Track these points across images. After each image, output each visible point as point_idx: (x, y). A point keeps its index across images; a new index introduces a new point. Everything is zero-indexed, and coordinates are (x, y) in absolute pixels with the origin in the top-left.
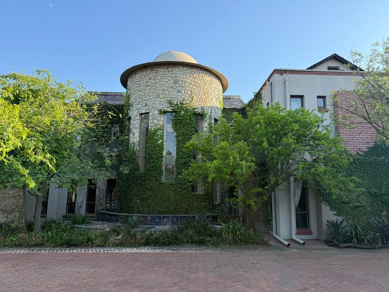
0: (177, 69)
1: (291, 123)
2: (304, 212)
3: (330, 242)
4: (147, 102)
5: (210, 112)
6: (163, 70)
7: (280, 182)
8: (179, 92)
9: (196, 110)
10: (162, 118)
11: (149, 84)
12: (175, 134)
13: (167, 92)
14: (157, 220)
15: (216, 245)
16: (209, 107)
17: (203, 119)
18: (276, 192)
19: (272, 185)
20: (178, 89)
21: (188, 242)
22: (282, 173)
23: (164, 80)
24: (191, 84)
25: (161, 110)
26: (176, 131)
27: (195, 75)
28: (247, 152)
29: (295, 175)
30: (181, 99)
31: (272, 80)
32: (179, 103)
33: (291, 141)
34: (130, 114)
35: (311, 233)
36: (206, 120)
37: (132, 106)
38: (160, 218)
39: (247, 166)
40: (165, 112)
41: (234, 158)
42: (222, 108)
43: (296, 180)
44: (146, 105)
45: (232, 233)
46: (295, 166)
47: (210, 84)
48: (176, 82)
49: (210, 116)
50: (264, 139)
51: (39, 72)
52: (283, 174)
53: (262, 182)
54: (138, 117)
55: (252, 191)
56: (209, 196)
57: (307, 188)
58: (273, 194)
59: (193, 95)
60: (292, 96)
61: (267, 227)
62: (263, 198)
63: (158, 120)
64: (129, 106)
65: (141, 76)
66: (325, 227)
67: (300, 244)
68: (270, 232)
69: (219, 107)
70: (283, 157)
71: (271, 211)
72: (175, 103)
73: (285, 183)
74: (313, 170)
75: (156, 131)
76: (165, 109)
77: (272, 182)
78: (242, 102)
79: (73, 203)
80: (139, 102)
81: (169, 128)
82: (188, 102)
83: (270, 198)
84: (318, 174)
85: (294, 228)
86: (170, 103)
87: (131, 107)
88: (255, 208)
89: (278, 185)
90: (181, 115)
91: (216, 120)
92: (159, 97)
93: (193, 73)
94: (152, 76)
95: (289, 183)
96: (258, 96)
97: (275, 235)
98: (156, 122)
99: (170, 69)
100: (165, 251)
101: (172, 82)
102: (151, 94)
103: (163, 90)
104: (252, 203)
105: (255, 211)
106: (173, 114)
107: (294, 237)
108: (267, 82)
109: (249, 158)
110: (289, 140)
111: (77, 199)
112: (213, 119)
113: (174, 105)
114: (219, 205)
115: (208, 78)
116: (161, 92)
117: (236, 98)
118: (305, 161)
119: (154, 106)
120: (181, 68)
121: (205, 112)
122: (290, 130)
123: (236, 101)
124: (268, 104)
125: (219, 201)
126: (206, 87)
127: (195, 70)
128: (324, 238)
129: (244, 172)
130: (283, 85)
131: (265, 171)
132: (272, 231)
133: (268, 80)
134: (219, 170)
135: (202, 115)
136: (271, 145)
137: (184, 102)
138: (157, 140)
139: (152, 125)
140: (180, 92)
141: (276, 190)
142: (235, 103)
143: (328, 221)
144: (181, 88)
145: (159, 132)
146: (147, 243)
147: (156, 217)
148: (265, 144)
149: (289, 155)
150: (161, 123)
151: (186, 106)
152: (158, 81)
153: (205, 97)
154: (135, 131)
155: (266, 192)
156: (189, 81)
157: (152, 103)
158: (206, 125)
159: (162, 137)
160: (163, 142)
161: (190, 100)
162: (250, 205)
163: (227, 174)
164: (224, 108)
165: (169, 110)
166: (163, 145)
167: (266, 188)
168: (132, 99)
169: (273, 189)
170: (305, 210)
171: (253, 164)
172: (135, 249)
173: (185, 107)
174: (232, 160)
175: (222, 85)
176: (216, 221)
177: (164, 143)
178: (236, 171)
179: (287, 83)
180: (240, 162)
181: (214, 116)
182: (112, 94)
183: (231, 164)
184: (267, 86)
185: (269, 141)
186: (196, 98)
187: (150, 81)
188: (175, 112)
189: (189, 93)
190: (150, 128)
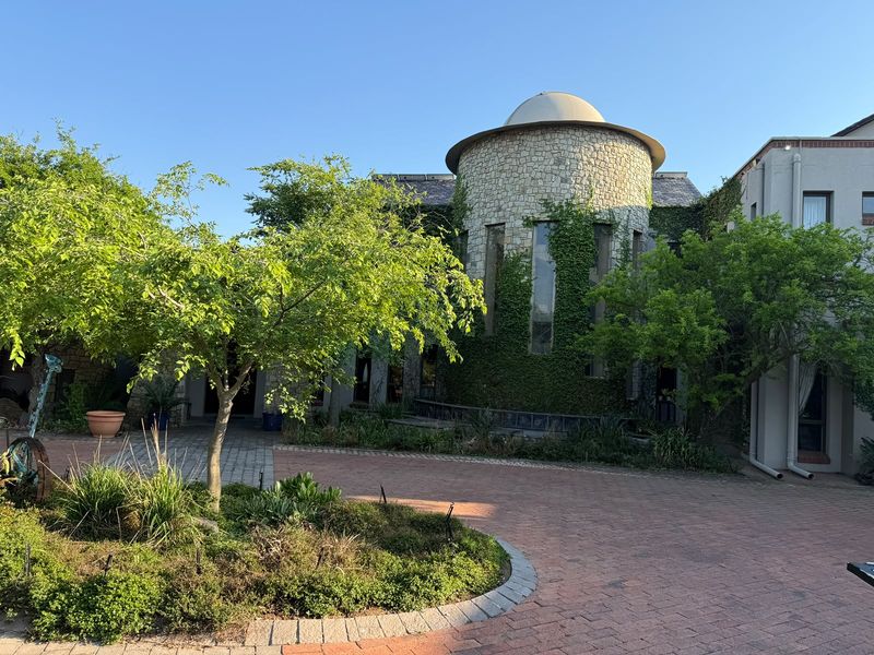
0: (562, 136)
1: (801, 256)
2: (815, 422)
3: (864, 477)
4: (502, 202)
5: (625, 218)
6: (534, 139)
7: (770, 364)
8: (565, 180)
9: (598, 217)
10: (530, 233)
11: (506, 167)
12: (554, 265)
13: (540, 183)
14: (523, 420)
15: (641, 467)
16: (625, 208)
17: (610, 234)
18: (761, 383)
19: (756, 368)
20: (564, 176)
21: (590, 459)
22: (776, 347)
23: (534, 159)
24: (590, 163)
25: (528, 218)
26: (556, 258)
27: (597, 146)
28: (712, 310)
29: (801, 351)
30: (568, 196)
31: (765, 158)
32: (563, 204)
33: (798, 291)
34: (467, 224)
35: (828, 461)
36: (617, 236)
37: (470, 210)
38: (529, 417)
39: (710, 335)
40: (536, 222)
41: (689, 321)
42: (650, 208)
43: (802, 360)
44: (500, 209)
45: (672, 449)
46: (804, 335)
47: (629, 160)
48: (559, 162)
49: (626, 228)
50: (746, 286)
51: (329, 160)
52: (779, 349)
53: (735, 363)
54: (483, 233)
55: (716, 378)
56: (618, 384)
57: (825, 378)
58: (754, 385)
59: (594, 187)
60: (806, 194)
61: (737, 447)
62: (735, 393)
63: (522, 239)
64: (465, 209)
65: (491, 151)
66: (857, 450)
67: (804, 477)
68: (743, 455)
69: (644, 205)
70: (780, 321)
71: (749, 417)
72: (556, 203)
73: (781, 365)
74: (838, 344)
75: (518, 259)
76: (536, 216)
77: (755, 364)
78: (690, 187)
79: (365, 384)
80: (485, 203)
81: (542, 253)
82: (582, 200)
83: (748, 392)
84: (845, 353)
85: (792, 450)
86: (547, 204)
87: (468, 213)
88: (718, 409)
89: (766, 370)
90: (568, 227)
91: (637, 234)
92: (524, 192)
93: (594, 140)
94: (511, 150)
95: (788, 366)
96: (733, 185)
97: (752, 460)
98: (518, 241)
99: (548, 137)
100: (554, 467)
101: (552, 162)
102: (508, 187)
103: (533, 179)
104: (715, 400)
105: (718, 414)
106: (552, 225)
107: (791, 465)
108: (754, 162)
109: (716, 321)
110: (795, 289)
111: (372, 377)
112: (631, 232)
113: (553, 209)
114: (636, 402)
115: (624, 148)
116: (528, 183)
117: (676, 176)
118: (825, 325)
119: (514, 210)
120: (571, 132)
121: (616, 219)
122: (796, 270)
123: (677, 185)
124: (754, 206)
125: (635, 395)
126: (620, 168)
127: (598, 135)
128: (854, 470)
129: (705, 346)
130: (789, 171)
131: (742, 342)
132: (747, 453)
133: (757, 158)
134: (657, 341)
135: (610, 225)
136: (758, 296)
137: (574, 202)
138: (519, 277)
139: (510, 247)
140: (566, 182)
141: (761, 379)
142: (677, 191)
143: (864, 440)
144: (568, 173)
145: (525, 261)
146: (521, 454)
147: (522, 415)
148: (748, 296)
149: (791, 318)
150: (528, 244)
151: (577, 209)
152: (523, 161)
153: (616, 189)
154: (478, 258)
155: (742, 381)
156: (585, 158)
157: (511, 204)
158: (618, 246)
159: (528, 271)
160: (529, 281)
161: (587, 196)
162: (708, 404)
163: (673, 347)
164: (654, 207)
165: (544, 217)
166: (531, 285)
167: (743, 373)
168: (470, 197)
169: (756, 376)
170: (819, 418)
171: (721, 331)
172: (504, 461)
173: (576, 212)
174: (684, 324)
175: (652, 158)
176: (634, 431)
177: (533, 283)
178: (690, 344)
179: (798, 166)
180: (699, 328)
181: (633, 226)
182: (416, 178)
183: (682, 331)
184: (753, 169)
185: (754, 290)
186: (598, 191)
187: (508, 161)
188: (556, 221)
189: (585, 182)
190: (506, 252)
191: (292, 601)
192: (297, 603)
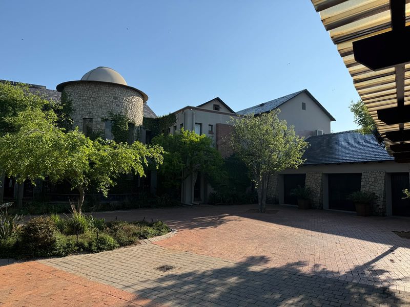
0: (116, 89)
4: (91, 110)
6: (105, 88)
9: (129, 121)
10: (104, 124)
11: (93, 96)
12: (113, 137)
13: (108, 105)
17: (133, 127)
20: (117, 104)
23: (106, 95)
24: (126, 100)
25: (103, 118)
26: (115, 135)
30: (119, 112)
31: (185, 111)
32: (117, 114)
35: (201, 200)
36: (135, 128)
37: (74, 110)
40: (107, 120)
44: (90, 113)
48: (115, 98)
54: (82, 121)
59: (128, 109)
60: (196, 123)
63: (101, 126)
64: (72, 109)
65: (85, 88)
68: (179, 201)
72: (115, 114)
75: (99, 134)
76: (107, 118)
80: (83, 109)
81: (109, 132)
82: (124, 114)
85: (193, 198)
86: (111, 113)
87: (73, 112)
91: (141, 127)
92: (101, 108)
93: (128, 92)
94: (95, 90)
96: (173, 115)
97: (182, 201)
98: (99, 127)
99: (111, 88)
101: (113, 98)
102: (94, 104)
103: (105, 103)
106: (113, 122)
107: (193, 202)
108: (182, 111)
113: (113, 116)
116: (103, 104)
119: (97, 114)
120: (120, 88)
121: (135, 122)
124: (182, 124)
126: (136, 103)
128: (207, 201)
130: (192, 116)
135: (133, 124)
137: (121, 114)
139: (95, 128)
140: (118, 106)
143: (210, 193)
144: (119, 103)
145: (102, 135)
150: (103, 128)
151: (122, 117)
152: (100, 95)
156: (125, 98)
157: (95, 111)
161: (126, 112)
165: (110, 118)
168: (74, 105)
179: (194, 115)
184: (181, 113)
186: (129, 111)
187: (94, 94)
188: (114, 121)
189: (125, 107)
190: (93, 131)
191: (141, 236)
192: (144, 237)
